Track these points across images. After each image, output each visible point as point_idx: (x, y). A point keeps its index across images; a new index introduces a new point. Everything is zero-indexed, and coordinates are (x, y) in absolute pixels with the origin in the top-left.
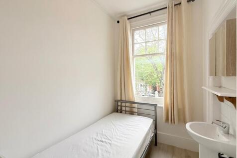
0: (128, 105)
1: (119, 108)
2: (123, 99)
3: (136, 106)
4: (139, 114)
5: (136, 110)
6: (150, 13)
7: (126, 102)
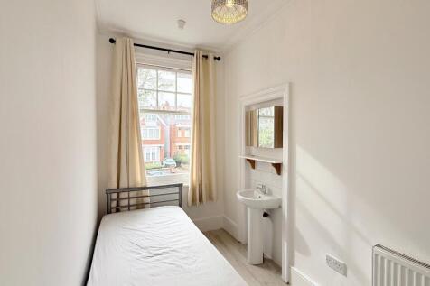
0: (133, 194)
1: (114, 204)
2: (124, 184)
3: (148, 192)
4: (154, 204)
5: (148, 200)
6: (169, 51)
7: (129, 189)
